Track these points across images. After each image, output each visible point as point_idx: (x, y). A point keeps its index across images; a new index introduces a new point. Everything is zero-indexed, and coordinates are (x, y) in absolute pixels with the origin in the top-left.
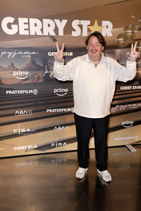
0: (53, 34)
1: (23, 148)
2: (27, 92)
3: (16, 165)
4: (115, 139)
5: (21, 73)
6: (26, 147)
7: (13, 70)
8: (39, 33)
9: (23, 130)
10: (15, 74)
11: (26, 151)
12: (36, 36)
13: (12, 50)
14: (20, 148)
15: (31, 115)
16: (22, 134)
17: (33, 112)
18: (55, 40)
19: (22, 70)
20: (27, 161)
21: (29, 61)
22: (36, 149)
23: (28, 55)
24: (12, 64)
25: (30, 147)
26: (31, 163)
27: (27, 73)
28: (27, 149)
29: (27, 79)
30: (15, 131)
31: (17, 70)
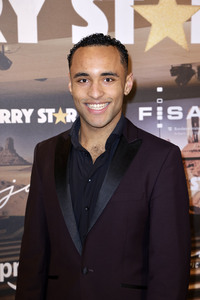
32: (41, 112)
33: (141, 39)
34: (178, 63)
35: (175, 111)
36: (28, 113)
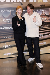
0: (21, 1)
1: (7, 54)
2: (9, 28)
3: (4, 62)
4: (49, 50)
5: (6, 19)
6: (8, 54)
7: (3, 18)
8: (15, 1)
9: (7, 46)
10: (4, 20)
11: (8, 56)
12: (13, 2)
13: (3, 9)
14: (6, 54)
15: (11, 39)
16: (7, 48)
17: (12, 37)
18: (22, 4)
19: (7, 18)
20: (9, 60)
21: (10, 14)
22: (13, 55)
23: (10, 11)
24: (3, 15)
25: (10, 54)
26: (10, 62)
27: (9, 19)
28: (9, 54)
29: (9, 22)
30: (3, 46)
31: (5, 18)
32: (26, 10)
33: (37, 2)
34: (41, 4)
35: (41, 10)
36: (24, 10)
